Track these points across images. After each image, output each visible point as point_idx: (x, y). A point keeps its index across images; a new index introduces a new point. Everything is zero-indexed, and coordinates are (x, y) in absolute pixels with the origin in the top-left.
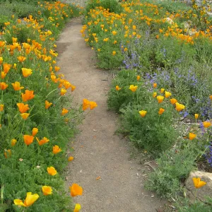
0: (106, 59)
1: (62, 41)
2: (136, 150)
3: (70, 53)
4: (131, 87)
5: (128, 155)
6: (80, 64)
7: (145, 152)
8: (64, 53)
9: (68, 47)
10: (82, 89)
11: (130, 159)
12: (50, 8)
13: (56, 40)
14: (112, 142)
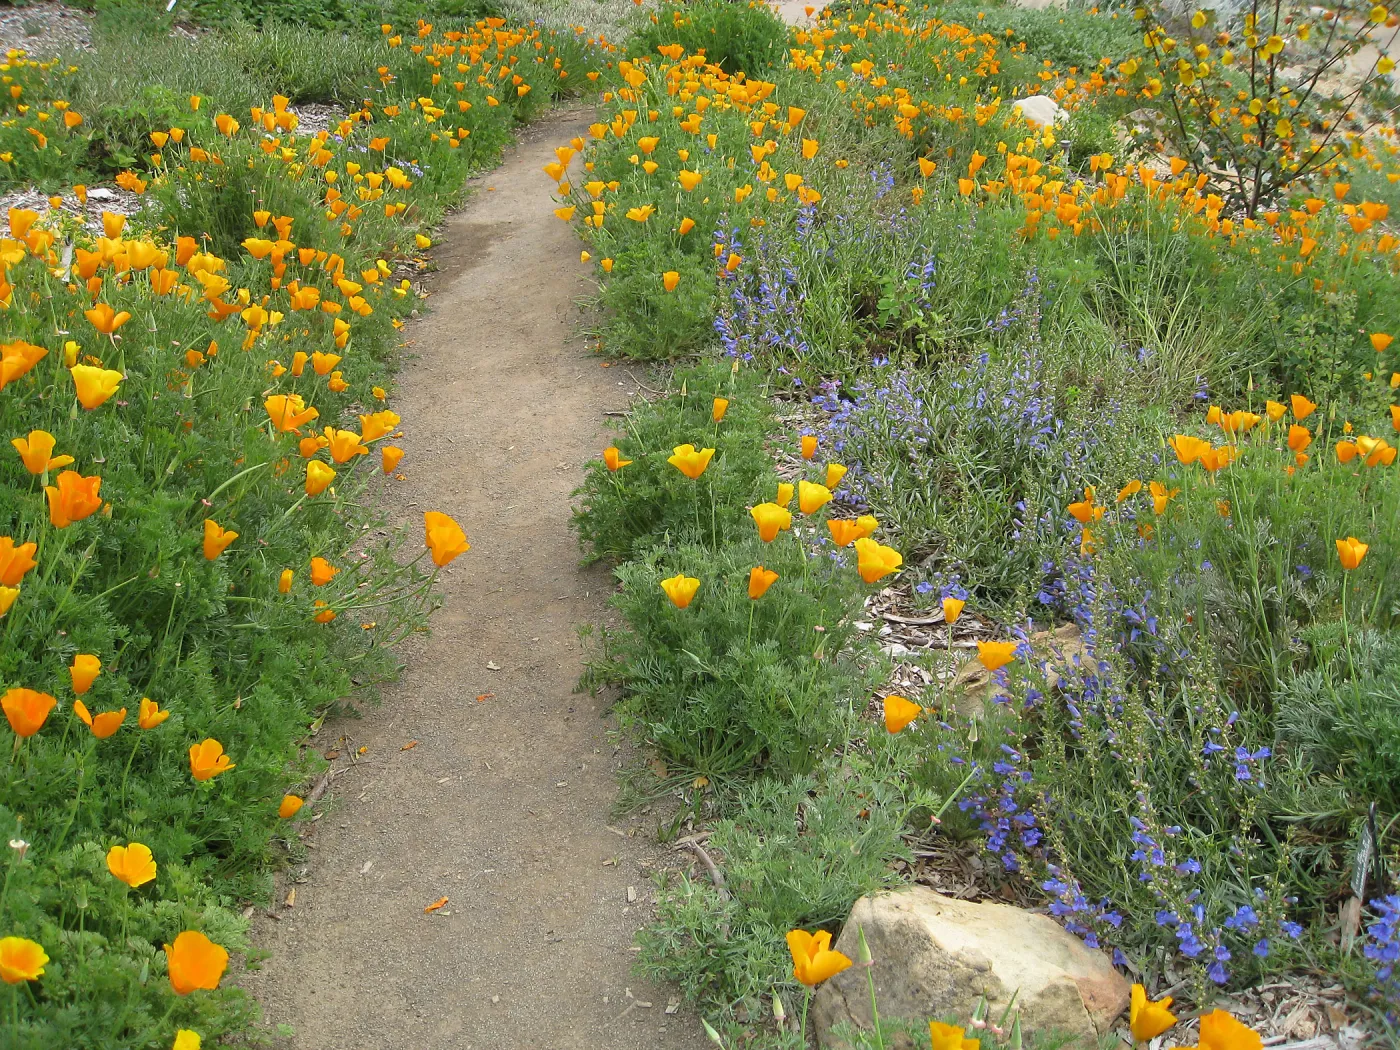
1: (479, 215)
2: (659, 769)
3: (494, 277)
5: (610, 796)
6: (524, 332)
7: (698, 783)
8: (466, 277)
9: (494, 248)
10: (491, 460)
11: (616, 816)
12: (440, 51)
13: (453, 208)
14: (557, 726)
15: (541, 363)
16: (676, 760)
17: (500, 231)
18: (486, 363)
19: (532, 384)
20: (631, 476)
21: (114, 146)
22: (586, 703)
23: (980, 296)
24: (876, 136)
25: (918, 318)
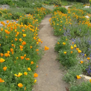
0: (57, 32)
1: (42, 24)
2: (62, 66)
3: (44, 29)
4: (64, 43)
5: (59, 68)
6: (47, 33)
7: (65, 67)
10: (46, 43)
11: (59, 69)
12: (39, 10)
13: (40, 23)
14: (54, 63)
15: (49, 36)
16: (64, 65)
17: (44, 25)
18: (45, 36)
19: (49, 37)
20: (59, 44)
21: (14, 17)
22: (56, 61)
23: (84, 32)
24: (75, 19)
25: (80, 34)
